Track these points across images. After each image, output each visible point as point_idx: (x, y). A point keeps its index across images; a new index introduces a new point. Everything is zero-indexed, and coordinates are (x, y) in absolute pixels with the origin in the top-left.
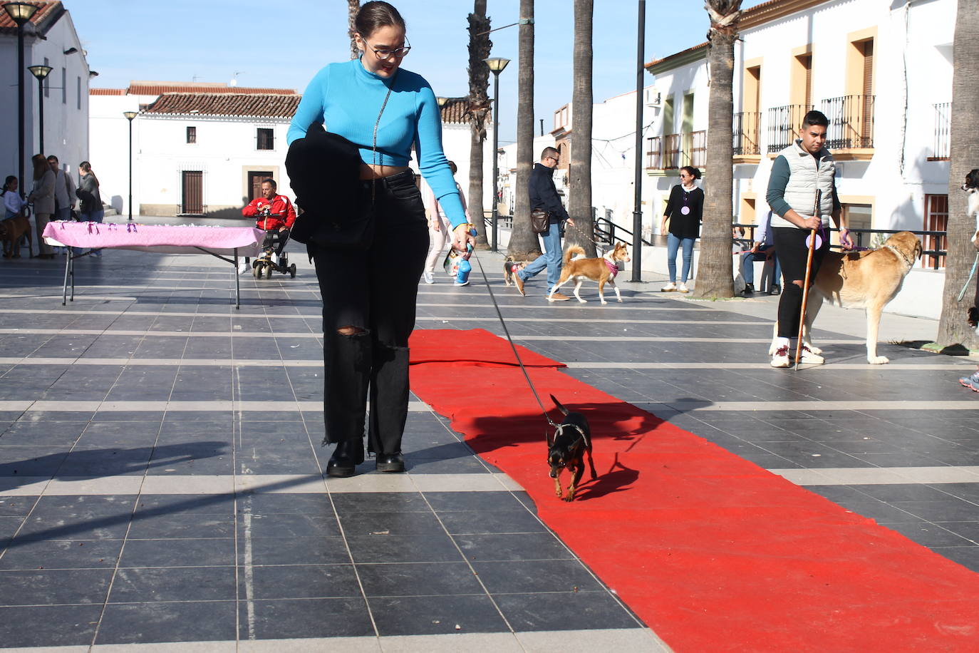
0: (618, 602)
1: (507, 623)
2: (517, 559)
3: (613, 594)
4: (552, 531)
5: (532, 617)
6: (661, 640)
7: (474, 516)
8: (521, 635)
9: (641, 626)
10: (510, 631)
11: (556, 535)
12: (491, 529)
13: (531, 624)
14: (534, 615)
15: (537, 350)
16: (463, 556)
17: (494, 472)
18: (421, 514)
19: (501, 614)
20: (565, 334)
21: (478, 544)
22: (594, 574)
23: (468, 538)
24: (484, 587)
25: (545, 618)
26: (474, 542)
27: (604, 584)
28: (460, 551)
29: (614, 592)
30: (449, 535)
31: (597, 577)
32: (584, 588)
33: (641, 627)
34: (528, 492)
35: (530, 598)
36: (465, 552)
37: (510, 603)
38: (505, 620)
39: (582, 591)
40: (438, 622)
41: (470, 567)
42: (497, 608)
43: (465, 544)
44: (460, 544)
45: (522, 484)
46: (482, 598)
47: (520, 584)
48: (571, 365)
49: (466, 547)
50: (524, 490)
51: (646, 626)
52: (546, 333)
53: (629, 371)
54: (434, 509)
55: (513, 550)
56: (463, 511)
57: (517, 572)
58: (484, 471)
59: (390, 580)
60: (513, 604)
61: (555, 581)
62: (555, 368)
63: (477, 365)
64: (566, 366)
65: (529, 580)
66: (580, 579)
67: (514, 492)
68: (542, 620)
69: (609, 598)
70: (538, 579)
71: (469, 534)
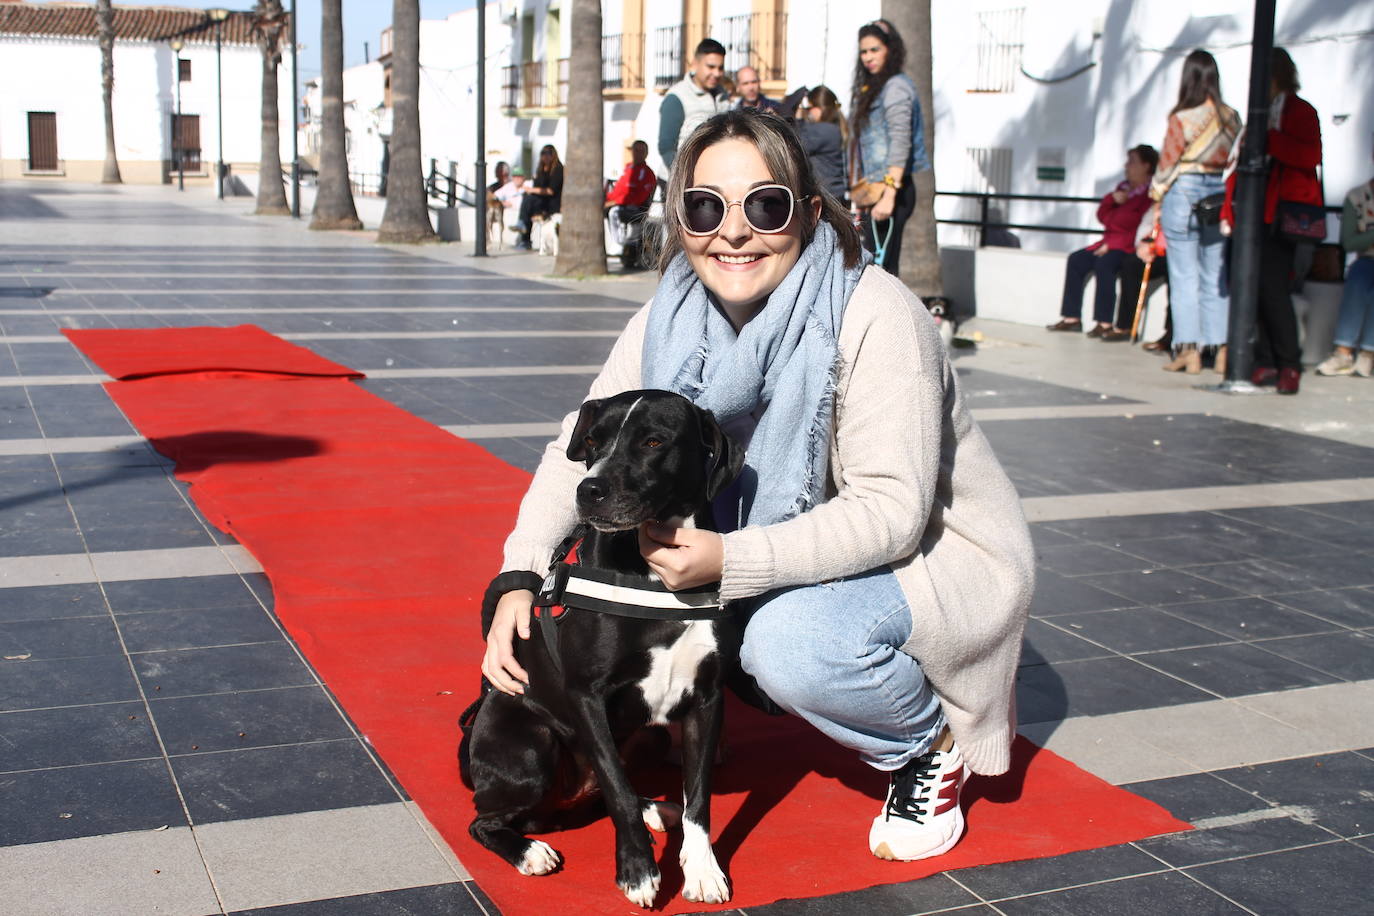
0: (372, 757)
1: (186, 808)
2: (227, 690)
3: (365, 742)
4: (291, 638)
5: (230, 794)
6: (427, 822)
7: (175, 619)
8: (204, 831)
9: (401, 797)
10: (186, 823)
11: (296, 644)
12: (196, 641)
13: (224, 807)
14: (232, 790)
15: (325, 354)
16: (141, 691)
17: (222, 543)
18: (89, 621)
19: (180, 793)
20: (370, 329)
21: (169, 668)
22: (342, 709)
23: (156, 658)
24: (162, 745)
25: (249, 796)
26: (163, 664)
27: (355, 726)
28: (138, 682)
29: (367, 740)
30: (126, 653)
31: (346, 715)
32: (323, 736)
33: (400, 801)
34: (269, 576)
35: (233, 759)
36: (145, 682)
37: (196, 772)
38: (184, 804)
39: (319, 741)
40: (69, 816)
41: (148, 709)
42: (175, 779)
43: (148, 668)
44: (140, 668)
45: (263, 560)
46: (154, 765)
47: (221, 735)
48: (370, 374)
49: (149, 674)
50: (261, 569)
51: (408, 798)
52: (344, 329)
53: (450, 381)
54: (113, 610)
55: (222, 676)
56: (159, 612)
57: (221, 713)
58: (207, 542)
59: (9, 742)
60: (202, 773)
61: (278, 726)
62: (345, 379)
63: (236, 377)
64: (361, 376)
65: (238, 727)
66: (320, 717)
67: (247, 576)
68: (245, 799)
69: (359, 751)
70: (252, 723)
71: (160, 651)
